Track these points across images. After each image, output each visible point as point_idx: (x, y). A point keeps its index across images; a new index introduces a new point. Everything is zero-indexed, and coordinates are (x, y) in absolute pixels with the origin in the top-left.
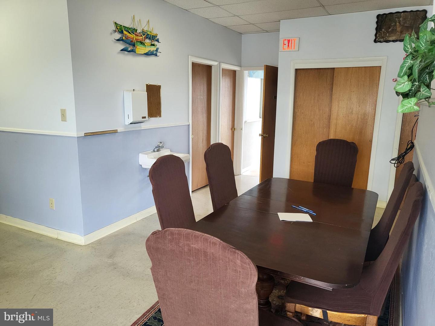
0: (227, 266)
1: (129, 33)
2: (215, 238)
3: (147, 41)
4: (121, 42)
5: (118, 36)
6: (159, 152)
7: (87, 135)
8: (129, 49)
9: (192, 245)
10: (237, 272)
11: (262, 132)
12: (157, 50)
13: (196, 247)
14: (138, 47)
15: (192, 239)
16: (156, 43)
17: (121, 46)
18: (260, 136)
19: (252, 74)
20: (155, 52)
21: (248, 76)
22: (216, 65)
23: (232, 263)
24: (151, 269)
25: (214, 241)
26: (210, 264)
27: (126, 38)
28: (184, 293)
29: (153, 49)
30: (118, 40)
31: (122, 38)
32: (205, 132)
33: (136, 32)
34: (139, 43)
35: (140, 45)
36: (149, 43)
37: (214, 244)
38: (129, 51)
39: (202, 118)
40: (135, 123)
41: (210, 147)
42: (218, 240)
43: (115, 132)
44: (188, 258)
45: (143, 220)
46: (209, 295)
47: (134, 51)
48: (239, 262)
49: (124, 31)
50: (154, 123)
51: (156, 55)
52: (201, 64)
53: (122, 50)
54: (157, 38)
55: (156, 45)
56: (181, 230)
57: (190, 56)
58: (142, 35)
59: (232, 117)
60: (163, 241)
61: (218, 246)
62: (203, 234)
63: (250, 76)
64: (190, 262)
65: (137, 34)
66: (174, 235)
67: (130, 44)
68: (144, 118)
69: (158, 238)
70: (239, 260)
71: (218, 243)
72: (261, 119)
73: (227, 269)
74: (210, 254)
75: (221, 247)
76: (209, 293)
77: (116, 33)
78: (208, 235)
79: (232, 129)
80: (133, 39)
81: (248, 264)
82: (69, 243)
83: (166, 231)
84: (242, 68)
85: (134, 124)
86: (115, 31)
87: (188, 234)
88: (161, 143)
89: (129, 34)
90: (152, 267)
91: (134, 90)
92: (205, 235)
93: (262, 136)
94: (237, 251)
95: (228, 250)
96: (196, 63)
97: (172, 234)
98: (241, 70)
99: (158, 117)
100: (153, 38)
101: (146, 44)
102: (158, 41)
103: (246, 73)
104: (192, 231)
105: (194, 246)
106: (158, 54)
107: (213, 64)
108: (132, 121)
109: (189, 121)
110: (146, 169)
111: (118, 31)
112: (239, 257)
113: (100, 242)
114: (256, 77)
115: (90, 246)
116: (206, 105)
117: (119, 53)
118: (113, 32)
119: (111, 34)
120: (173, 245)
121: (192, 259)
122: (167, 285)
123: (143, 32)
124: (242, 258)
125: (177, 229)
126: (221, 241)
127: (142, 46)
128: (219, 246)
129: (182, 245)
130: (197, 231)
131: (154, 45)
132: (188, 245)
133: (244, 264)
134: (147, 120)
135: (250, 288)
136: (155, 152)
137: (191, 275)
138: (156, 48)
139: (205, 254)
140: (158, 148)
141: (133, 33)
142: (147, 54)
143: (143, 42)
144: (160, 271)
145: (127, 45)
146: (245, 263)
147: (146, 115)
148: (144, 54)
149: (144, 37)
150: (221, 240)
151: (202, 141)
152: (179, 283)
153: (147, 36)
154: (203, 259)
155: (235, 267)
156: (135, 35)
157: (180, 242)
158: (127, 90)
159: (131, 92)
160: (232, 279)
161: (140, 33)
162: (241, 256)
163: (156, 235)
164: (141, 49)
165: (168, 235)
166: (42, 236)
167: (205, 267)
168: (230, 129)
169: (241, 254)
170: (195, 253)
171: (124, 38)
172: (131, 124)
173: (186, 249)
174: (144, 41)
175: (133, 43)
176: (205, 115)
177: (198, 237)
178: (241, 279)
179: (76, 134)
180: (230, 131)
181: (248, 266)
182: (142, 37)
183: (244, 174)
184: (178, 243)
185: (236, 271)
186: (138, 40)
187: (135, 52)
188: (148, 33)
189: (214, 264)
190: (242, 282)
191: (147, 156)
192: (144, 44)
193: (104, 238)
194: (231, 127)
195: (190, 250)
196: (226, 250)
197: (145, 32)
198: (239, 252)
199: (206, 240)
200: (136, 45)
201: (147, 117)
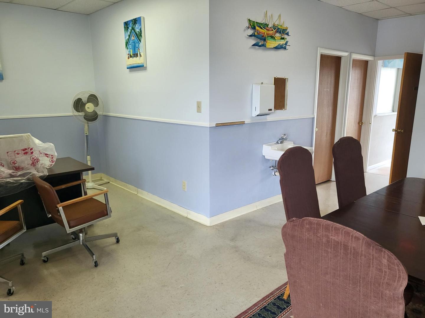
0: (370, 264)
1: (261, 28)
2: (357, 232)
3: (278, 35)
4: (253, 37)
5: (250, 32)
6: (282, 144)
7: (218, 125)
8: (260, 44)
9: (332, 237)
10: (382, 271)
11: (396, 127)
12: (286, 44)
13: (336, 239)
14: (268, 41)
15: (332, 230)
16: (286, 36)
17: (253, 41)
18: (393, 131)
19: (387, 63)
20: (284, 45)
21: (382, 66)
22: (347, 55)
23: (377, 261)
24: (285, 255)
25: (357, 235)
26: (350, 259)
27: (258, 33)
28: (317, 283)
29: (282, 42)
30: (250, 36)
31: (255, 33)
32: (330, 126)
33: (268, 27)
34: (270, 37)
35: (270, 40)
36: (279, 36)
37: (357, 239)
38: (260, 46)
39: (328, 112)
40: (261, 115)
41: (339, 141)
42: (361, 234)
43: (243, 123)
44: (326, 249)
45: (263, 209)
46: (345, 290)
47: (264, 45)
48: (386, 261)
49: (256, 27)
50: (279, 115)
51: (285, 48)
52: (329, 56)
53: (253, 45)
54: (287, 31)
55: (286, 38)
56: (320, 221)
57: (319, 48)
58: (273, 30)
59: (360, 111)
60: (300, 229)
61: (361, 241)
62: (345, 227)
63: (385, 66)
64: (327, 254)
65: (268, 29)
66: (312, 225)
67: (261, 39)
68: (270, 110)
69: (295, 225)
70: (385, 259)
71: (361, 238)
72: (396, 113)
73: (369, 267)
74: (351, 248)
75: (364, 242)
76: (346, 289)
77: (249, 29)
78: (350, 229)
79: (359, 123)
80: (264, 34)
81: (397, 264)
82: (196, 223)
83: (304, 220)
84: (376, 57)
85: (260, 117)
86: (249, 28)
87: (328, 225)
88: (285, 135)
89: (260, 30)
90: (286, 253)
91: (262, 83)
92: (347, 228)
93: (395, 131)
94: (384, 249)
95: (373, 247)
96: (325, 55)
97: (310, 223)
98: (374, 59)
99: (284, 110)
100: (283, 32)
101: (276, 38)
102: (287, 34)
103: (380, 62)
104: (333, 223)
105: (333, 238)
106: (287, 47)
107: (343, 55)
108: (259, 113)
109: (313, 114)
110: (268, 160)
111: (251, 27)
112: (386, 256)
113: (223, 225)
114: (392, 67)
115: (214, 227)
116: (332, 97)
117: (250, 48)
118: (246, 28)
119: (245, 30)
120: (311, 234)
121: (329, 250)
122: (300, 272)
123: (274, 27)
124: (389, 257)
125: (316, 219)
126: (365, 237)
127: (273, 40)
128: (363, 242)
129: (321, 235)
130: (338, 223)
131: (283, 39)
132: (328, 237)
133: (391, 264)
134: (273, 113)
135: (396, 291)
136: (278, 144)
137: (327, 267)
138: (285, 42)
139: (346, 247)
140: (281, 140)
141: (265, 28)
142: (276, 48)
143: (273, 36)
144: (294, 258)
145: (259, 40)
146: (393, 264)
147: (272, 106)
148: (274, 48)
149: (275, 32)
150: (365, 235)
151: (326, 134)
152: (313, 272)
153: (278, 30)
154: (342, 252)
155: (380, 266)
156: (267, 30)
157: (319, 232)
158: (256, 84)
159: (260, 85)
160: (374, 278)
161: (271, 27)
162: (388, 255)
163: (293, 223)
164: (271, 43)
165: (306, 224)
166: (175, 213)
167: (344, 260)
168: (357, 123)
169: (389, 254)
170: (334, 245)
171: (256, 34)
172: (257, 116)
173: (324, 240)
174: (275, 35)
175: (264, 38)
176: (331, 108)
177: (339, 229)
178: (386, 280)
179: (209, 124)
180: (357, 125)
181: (397, 268)
182: (272, 32)
183: (370, 172)
184: (316, 233)
185: (380, 270)
186: (269, 34)
187: (266, 47)
188: (279, 27)
189: (354, 259)
190: (387, 283)
191: (270, 147)
192: (275, 38)
193: (226, 222)
194: (358, 121)
195: (328, 242)
196: (371, 246)
197: (276, 27)
198: (387, 251)
199: (348, 233)
200: (266, 40)
201: (273, 109)
